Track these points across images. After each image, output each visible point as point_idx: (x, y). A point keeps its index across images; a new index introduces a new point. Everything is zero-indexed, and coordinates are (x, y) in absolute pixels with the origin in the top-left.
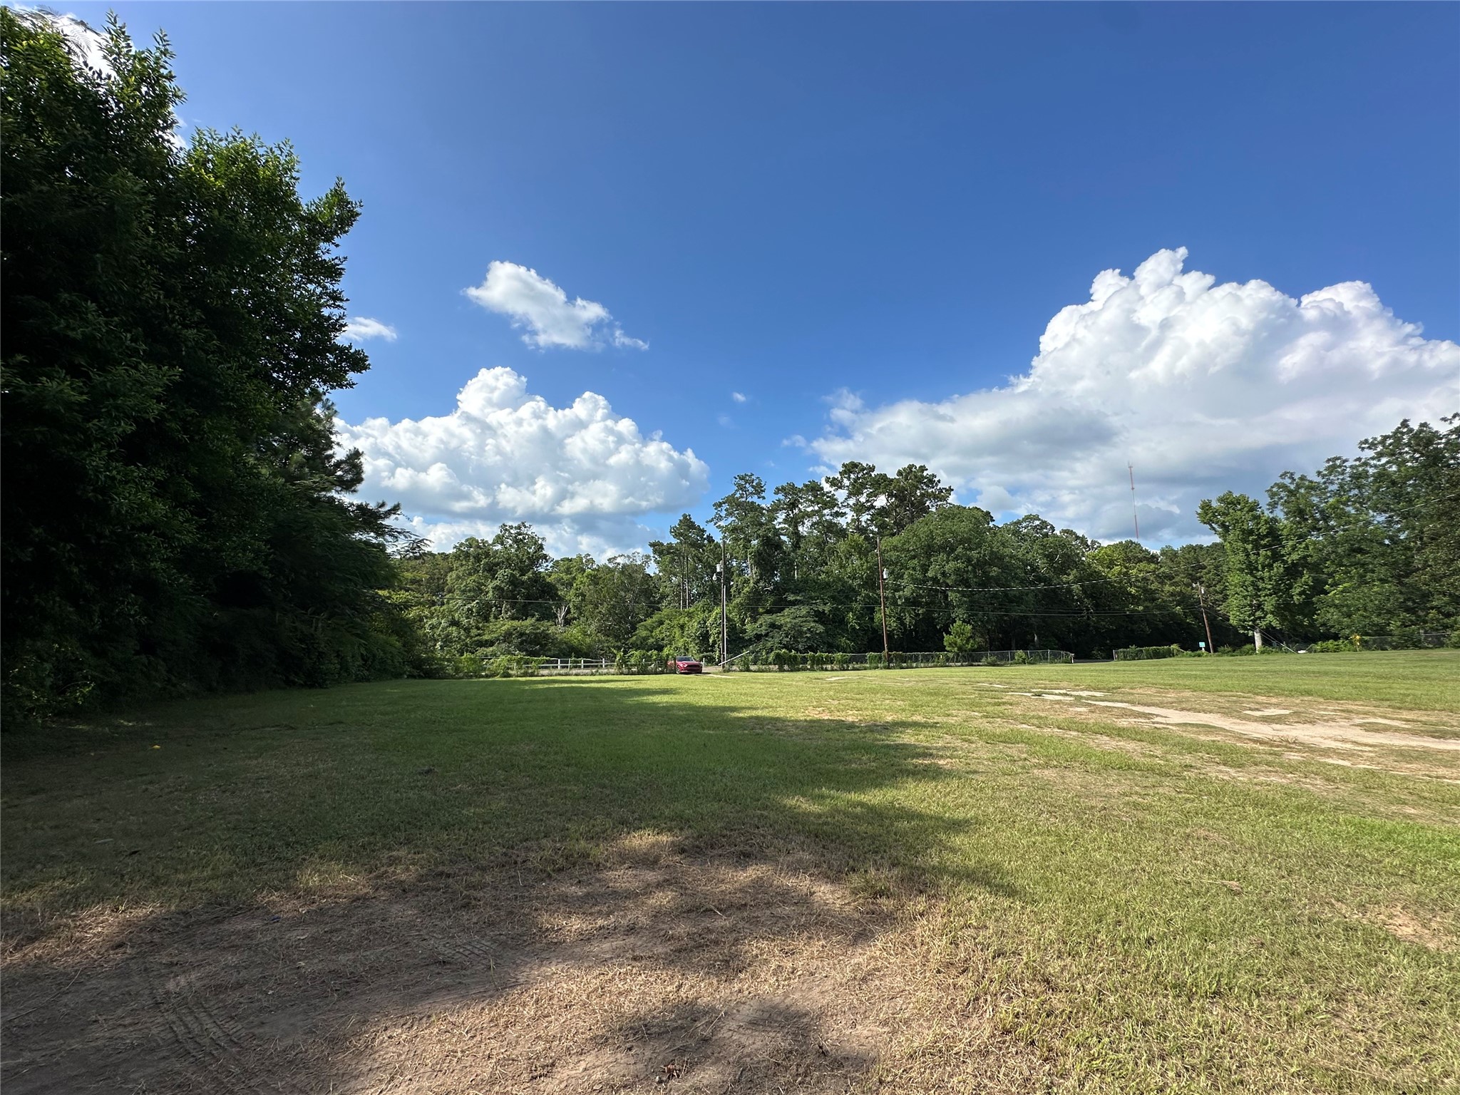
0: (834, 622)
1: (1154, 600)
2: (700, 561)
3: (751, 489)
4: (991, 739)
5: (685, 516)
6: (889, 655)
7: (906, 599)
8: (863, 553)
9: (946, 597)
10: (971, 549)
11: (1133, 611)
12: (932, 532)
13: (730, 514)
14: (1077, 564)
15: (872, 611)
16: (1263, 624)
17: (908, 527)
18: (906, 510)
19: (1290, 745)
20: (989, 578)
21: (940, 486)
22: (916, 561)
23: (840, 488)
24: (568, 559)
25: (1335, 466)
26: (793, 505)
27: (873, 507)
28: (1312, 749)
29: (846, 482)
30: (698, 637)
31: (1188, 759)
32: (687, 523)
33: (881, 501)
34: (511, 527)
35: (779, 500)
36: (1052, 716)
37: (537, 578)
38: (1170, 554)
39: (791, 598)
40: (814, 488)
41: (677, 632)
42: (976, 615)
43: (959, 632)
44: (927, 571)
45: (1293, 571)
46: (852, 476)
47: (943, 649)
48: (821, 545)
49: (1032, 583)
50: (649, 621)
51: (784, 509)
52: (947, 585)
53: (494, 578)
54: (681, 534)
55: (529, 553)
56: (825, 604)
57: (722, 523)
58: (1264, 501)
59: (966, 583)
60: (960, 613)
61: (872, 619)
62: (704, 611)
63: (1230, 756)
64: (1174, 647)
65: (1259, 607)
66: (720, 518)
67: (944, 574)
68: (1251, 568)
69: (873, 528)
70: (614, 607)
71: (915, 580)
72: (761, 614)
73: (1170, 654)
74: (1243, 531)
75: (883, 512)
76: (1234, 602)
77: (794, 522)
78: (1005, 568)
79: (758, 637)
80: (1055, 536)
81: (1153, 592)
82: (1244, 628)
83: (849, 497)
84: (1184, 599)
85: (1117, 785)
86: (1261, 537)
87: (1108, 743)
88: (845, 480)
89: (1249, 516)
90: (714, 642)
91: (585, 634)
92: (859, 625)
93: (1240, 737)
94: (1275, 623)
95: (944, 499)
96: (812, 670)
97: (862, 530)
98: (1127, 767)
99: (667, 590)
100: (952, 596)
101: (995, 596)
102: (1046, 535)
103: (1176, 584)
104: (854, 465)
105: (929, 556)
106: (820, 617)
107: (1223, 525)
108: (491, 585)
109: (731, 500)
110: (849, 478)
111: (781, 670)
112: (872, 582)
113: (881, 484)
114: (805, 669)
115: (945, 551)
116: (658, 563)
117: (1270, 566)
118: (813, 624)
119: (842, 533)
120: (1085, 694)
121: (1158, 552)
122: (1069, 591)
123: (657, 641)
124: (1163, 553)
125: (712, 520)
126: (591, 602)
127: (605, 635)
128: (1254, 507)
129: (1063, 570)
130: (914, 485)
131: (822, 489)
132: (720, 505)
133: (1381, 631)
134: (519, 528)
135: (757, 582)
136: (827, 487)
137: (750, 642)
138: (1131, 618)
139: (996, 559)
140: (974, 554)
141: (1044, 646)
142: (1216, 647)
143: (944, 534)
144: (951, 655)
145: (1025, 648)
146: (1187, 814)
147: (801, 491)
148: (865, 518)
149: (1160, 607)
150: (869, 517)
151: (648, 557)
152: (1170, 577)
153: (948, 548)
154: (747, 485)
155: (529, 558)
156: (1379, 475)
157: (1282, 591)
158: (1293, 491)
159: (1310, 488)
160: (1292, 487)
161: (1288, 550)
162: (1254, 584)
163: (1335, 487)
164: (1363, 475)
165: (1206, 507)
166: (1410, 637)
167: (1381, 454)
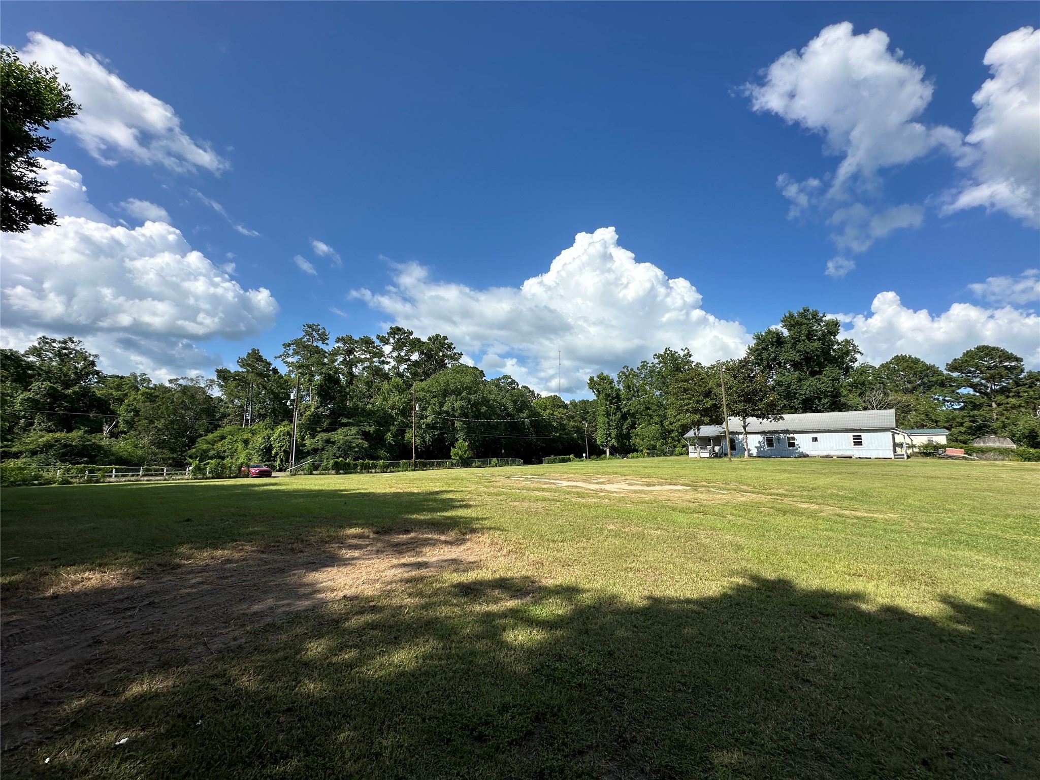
0: (376, 440)
1: (565, 429)
2: (265, 388)
3: (317, 336)
4: (490, 495)
5: (254, 350)
6: (415, 462)
7: (426, 425)
8: (401, 391)
9: (453, 424)
10: (471, 394)
11: (554, 436)
12: (448, 381)
13: (296, 353)
14: (529, 408)
15: (403, 432)
16: (610, 444)
17: (433, 376)
18: (431, 365)
19: (602, 491)
20: (480, 413)
21: (455, 351)
22: (436, 399)
23: (387, 344)
24: (118, 377)
25: (644, 364)
26: (350, 352)
27: (409, 360)
28: (609, 492)
29: (392, 340)
30: (262, 450)
31: (567, 496)
32: (256, 356)
33: (415, 357)
34: (54, 341)
35: (338, 347)
36: (515, 486)
37: (86, 393)
38: (573, 403)
39: (345, 420)
40: (367, 342)
41: (240, 446)
42: (471, 436)
43: (461, 446)
44: (443, 406)
45: (624, 417)
46: (397, 336)
47: (450, 458)
48: (369, 384)
49: (504, 418)
50: (210, 436)
51: (341, 354)
52: (455, 416)
53: (26, 389)
54: (249, 365)
55: (76, 368)
56: (371, 426)
57: (290, 360)
58: (616, 379)
59: (465, 415)
60: (461, 435)
61: (403, 438)
62: (266, 429)
63: (579, 495)
64: (572, 456)
65: (610, 435)
66: (288, 355)
67: (453, 409)
68: (608, 414)
69: (408, 375)
70: (172, 422)
71: (434, 412)
72: (319, 432)
73: (569, 460)
74: (606, 394)
75: (416, 364)
76: (599, 432)
77: (350, 364)
78: (490, 407)
79: (315, 451)
80: (519, 389)
81: (564, 425)
82: (603, 446)
83: (393, 351)
84: (579, 430)
85: (540, 505)
86: (613, 398)
87: (538, 493)
88: (391, 339)
89: (609, 387)
90: (277, 454)
91: (136, 446)
92: (394, 441)
93: (586, 489)
94: (615, 444)
95: (457, 360)
96: (361, 473)
97: (400, 375)
98: (544, 499)
99: (229, 411)
100: (458, 424)
101: (483, 424)
102: (514, 388)
103: (575, 421)
104: (399, 329)
105: (445, 397)
106: (366, 435)
107: (598, 391)
108: (21, 396)
109: (298, 343)
110: (394, 338)
111: (337, 473)
112: (406, 411)
113: (416, 344)
114: (356, 473)
115: (455, 394)
116: (221, 386)
117: (615, 414)
118: (360, 441)
119: (386, 377)
120: (529, 477)
121: (569, 403)
122: (523, 423)
123: (218, 453)
124: (571, 403)
125: (280, 356)
126: (146, 418)
127: (158, 448)
128: (611, 382)
129: (520, 410)
130: (438, 348)
131: (373, 343)
132: (289, 345)
133: (654, 448)
134: (65, 342)
135: (318, 408)
136: (377, 342)
137: (308, 453)
138: (554, 440)
139: (485, 401)
140: (473, 397)
141: (508, 456)
142: (589, 457)
143: (455, 383)
144: (454, 461)
145: (497, 457)
146: (563, 511)
147: (357, 342)
148: (403, 367)
149: (567, 434)
150: (406, 366)
151: (212, 381)
152: (573, 418)
153: (457, 392)
154: (314, 333)
155: (76, 373)
156: (659, 372)
157: (619, 427)
158: (627, 376)
159: (634, 375)
160: (627, 373)
161: (623, 405)
162: (608, 423)
163: (643, 376)
164: (653, 371)
165: (592, 379)
166: (663, 451)
167: (660, 362)
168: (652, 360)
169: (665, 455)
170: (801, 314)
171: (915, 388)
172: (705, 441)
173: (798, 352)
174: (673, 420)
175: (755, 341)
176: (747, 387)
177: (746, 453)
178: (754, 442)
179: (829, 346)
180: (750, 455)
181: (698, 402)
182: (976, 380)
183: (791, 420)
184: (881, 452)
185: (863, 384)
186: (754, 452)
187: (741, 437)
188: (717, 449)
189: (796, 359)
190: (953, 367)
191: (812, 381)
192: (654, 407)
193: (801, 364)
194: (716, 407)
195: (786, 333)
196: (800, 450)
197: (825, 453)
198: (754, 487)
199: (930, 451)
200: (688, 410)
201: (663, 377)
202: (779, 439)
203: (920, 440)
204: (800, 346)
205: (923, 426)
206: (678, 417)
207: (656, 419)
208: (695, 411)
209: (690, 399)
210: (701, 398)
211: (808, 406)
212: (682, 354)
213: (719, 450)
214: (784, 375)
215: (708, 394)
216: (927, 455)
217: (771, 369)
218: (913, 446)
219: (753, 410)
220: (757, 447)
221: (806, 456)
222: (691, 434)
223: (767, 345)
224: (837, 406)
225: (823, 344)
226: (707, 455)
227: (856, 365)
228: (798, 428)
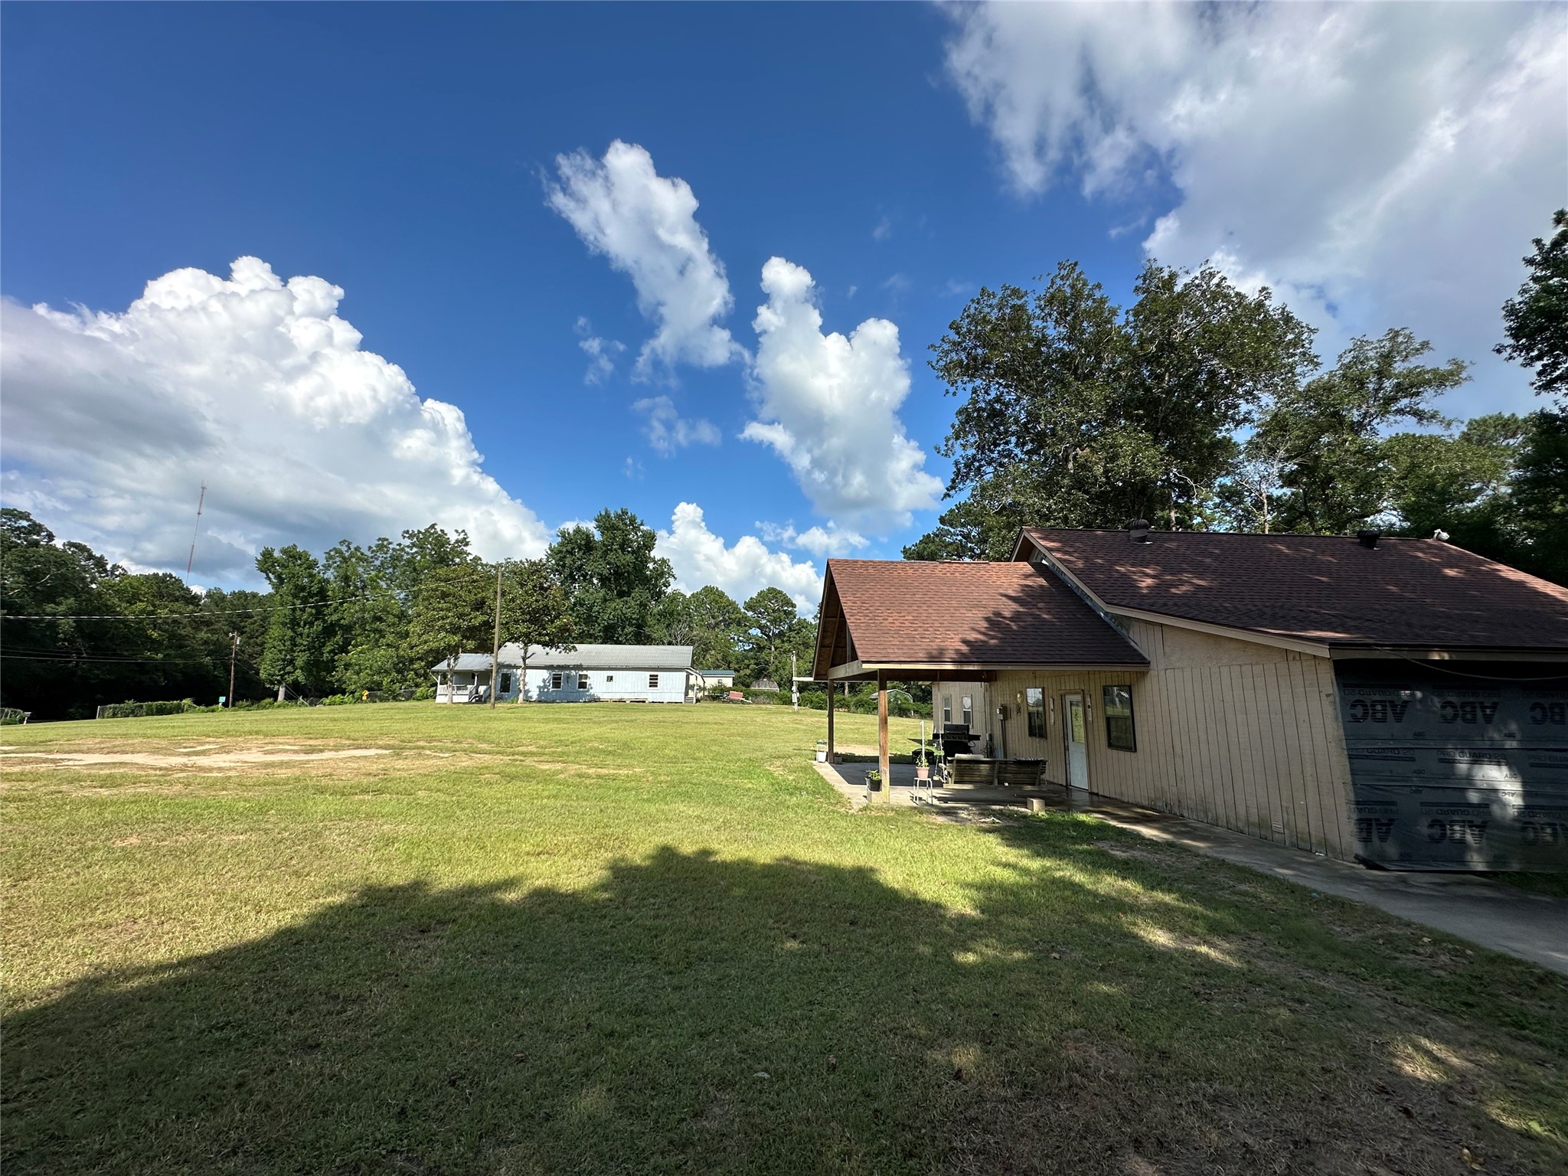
1: (181, 646)
11: (149, 658)
16: (290, 679)
28: (201, 769)
38: (216, 597)
45: (329, 631)
58: (322, 561)
64: (187, 702)
65: (291, 662)
68: (294, 623)
73: (179, 710)
74: (296, 586)
76: (268, 655)
80: (52, 548)
81: (182, 638)
82: (272, 682)
84: (220, 650)
86: (311, 595)
89: (304, 573)
94: (301, 679)
103: (214, 632)
107: (279, 577)
117: (311, 624)
121: (203, 593)
122: (53, 626)
124: (208, 595)
128: (313, 565)
129: (49, 596)
133: (378, 687)
138: (144, 668)
142: (235, 702)
149: (187, 656)
152: (208, 623)
156: (409, 561)
157: (315, 648)
158: (346, 558)
159: (359, 559)
160: (347, 554)
161: (330, 610)
162: (292, 639)
163: (377, 563)
164: (398, 558)
165: (267, 555)
166: (394, 692)
167: (414, 545)
168: (397, 539)
169: (395, 699)
170: (619, 517)
171: (717, 624)
172: (467, 677)
173: (608, 563)
174: (415, 641)
175: (560, 539)
176: (536, 601)
177: (521, 696)
178: (534, 681)
179: (641, 562)
180: (527, 700)
181: (461, 616)
182: (763, 622)
183: (587, 652)
184: (674, 695)
185: (672, 614)
186: (534, 694)
187: (519, 671)
188: (482, 689)
189: (605, 572)
190: (749, 606)
191: (618, 604)
192: (391, 619)
193: (609, 580)
194: (488, 626)
195: (598, 536)
196: (592, 692)
197: (618, 697)
198: (498, 745)
199: (717, 695)
200: (442, 627)
201: (415, 569)
202: (568, 677)
203: (711, 682)
204: (611, 557)
205: (718, 667)
206: (425, 637)
207: (390, 638)
208: (455, 630)
209: (449, 610)
210: (467, 610)
211: (610, 636)
212: (453, 537)
213: (485, 692)
214: (587, 591)
215: (479, 606)
216: (714, 698)
217: (574, 581)
218: (704, 689)
219: (540, 634)
220: (540, 687)
221: (596, 700)
222: (442, 666)
223: (573, 549)
224: (641, 638)
225: (636, 558)
226: (466, 699)
227: (669, 590)
228: (594, 663)
